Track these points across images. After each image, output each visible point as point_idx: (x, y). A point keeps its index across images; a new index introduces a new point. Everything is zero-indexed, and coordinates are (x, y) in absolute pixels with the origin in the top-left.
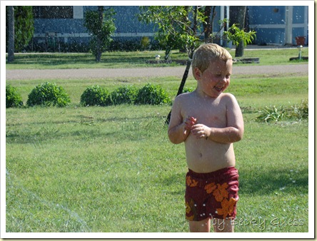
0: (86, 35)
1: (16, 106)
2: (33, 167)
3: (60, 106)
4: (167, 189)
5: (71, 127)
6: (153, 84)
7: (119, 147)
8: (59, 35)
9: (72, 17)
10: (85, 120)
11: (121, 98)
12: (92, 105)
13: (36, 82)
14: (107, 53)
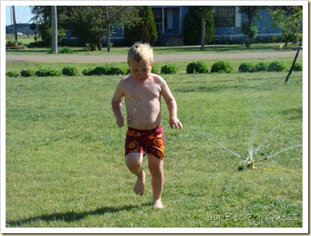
0: (242, 35)
1: (205, 73)
2: (213, 104)
3: (228, 72)
4: (286, 116)
5: (234, 83)
6: (278, 61)
7: (259, 94)
8: (228, 36)
9: (234, 26)
10: (241, 80)
11: (260, 68)
12: (245, 71)
13: (215, 60)
14: (253, 45)
